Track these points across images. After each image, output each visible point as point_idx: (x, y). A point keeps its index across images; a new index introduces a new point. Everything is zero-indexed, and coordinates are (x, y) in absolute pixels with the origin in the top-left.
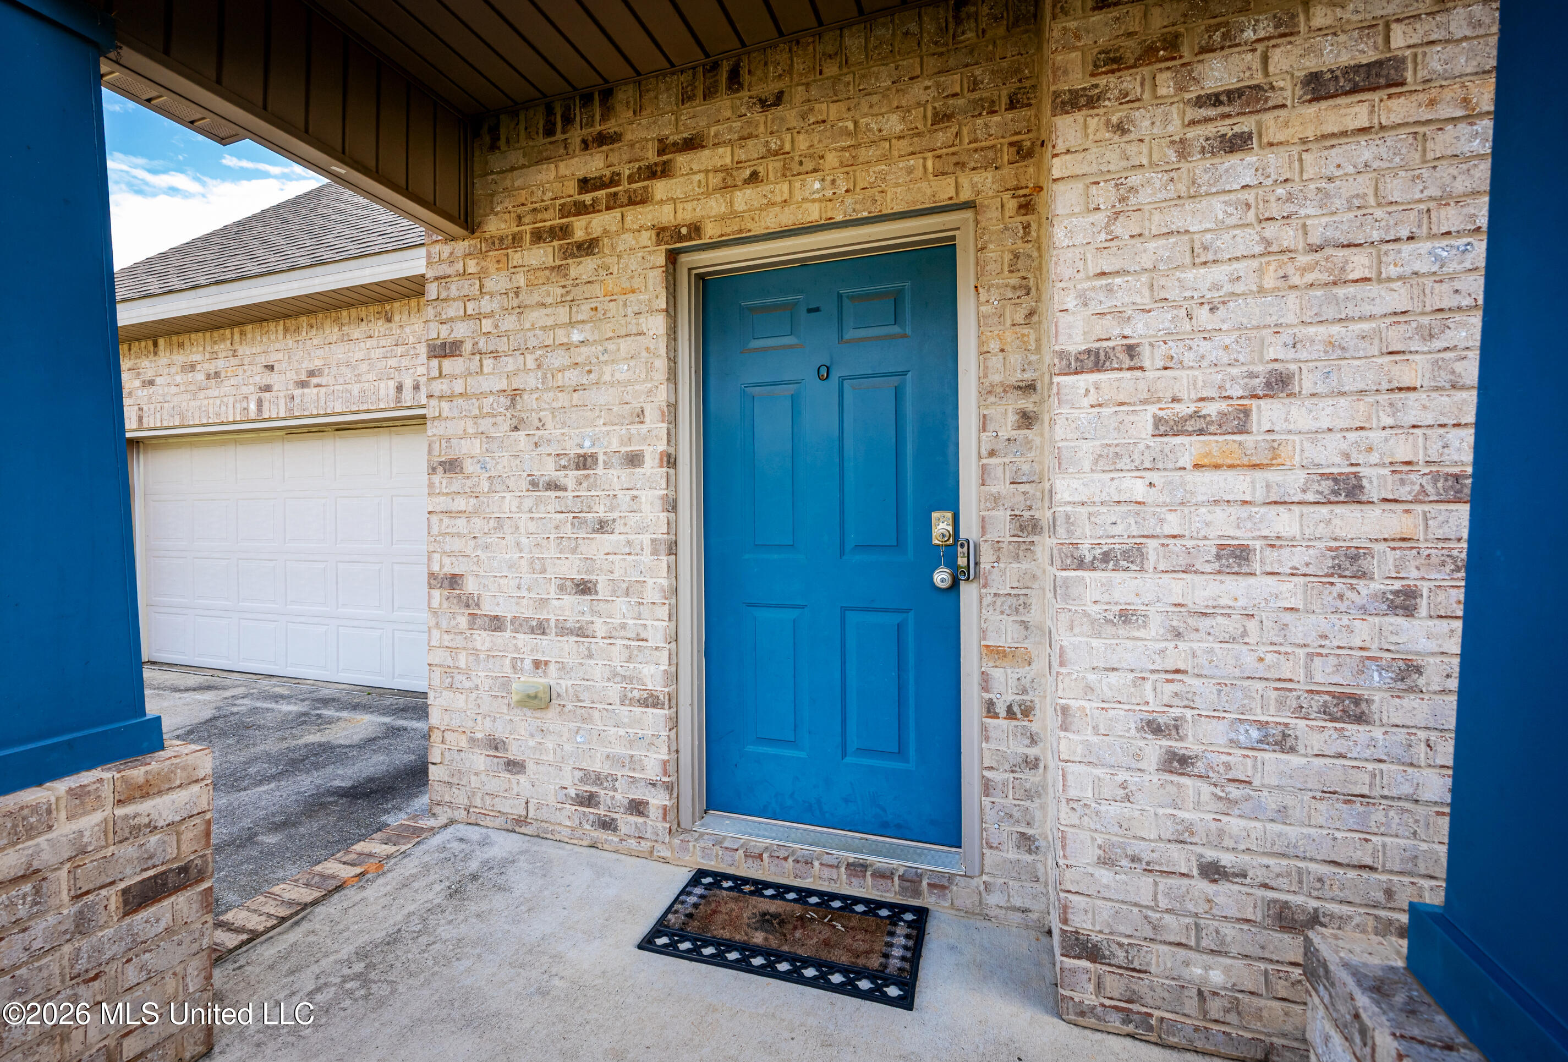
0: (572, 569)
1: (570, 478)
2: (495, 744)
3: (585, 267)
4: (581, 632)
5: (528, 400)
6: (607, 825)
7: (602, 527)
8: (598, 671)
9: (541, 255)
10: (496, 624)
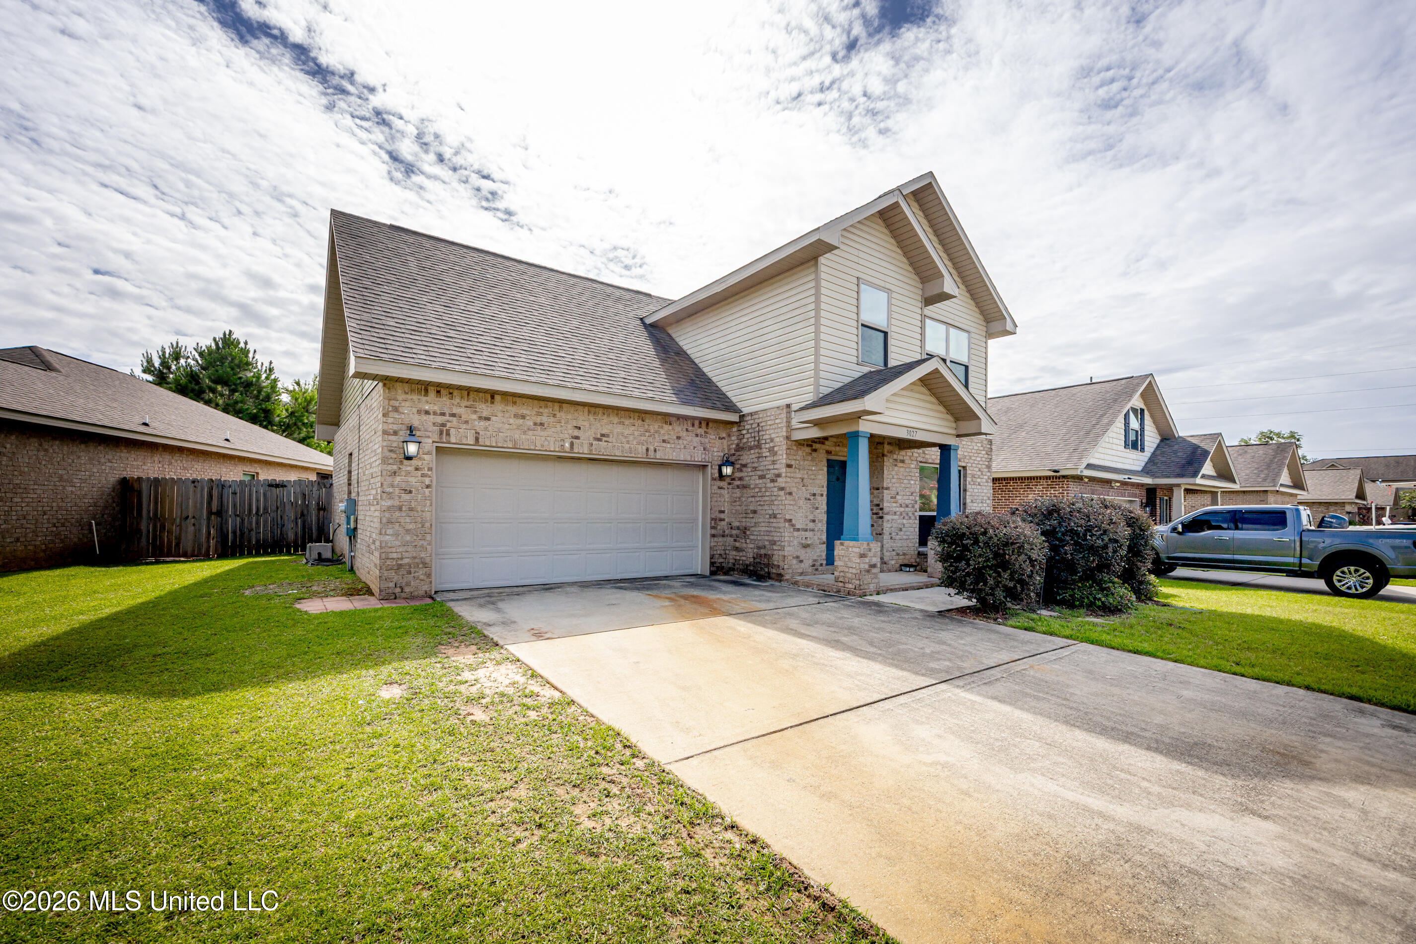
0: (811, 517)
1: (812, 498)
2: (798, 557)
3: (814, 454)
4: (813, 530)
5: (805, 481)
6: (817, 570)
7: (817, 508)
8: (816, 538)
9: (808, 450)
10: (798, 530)
